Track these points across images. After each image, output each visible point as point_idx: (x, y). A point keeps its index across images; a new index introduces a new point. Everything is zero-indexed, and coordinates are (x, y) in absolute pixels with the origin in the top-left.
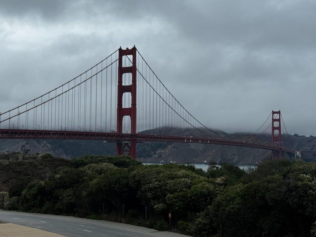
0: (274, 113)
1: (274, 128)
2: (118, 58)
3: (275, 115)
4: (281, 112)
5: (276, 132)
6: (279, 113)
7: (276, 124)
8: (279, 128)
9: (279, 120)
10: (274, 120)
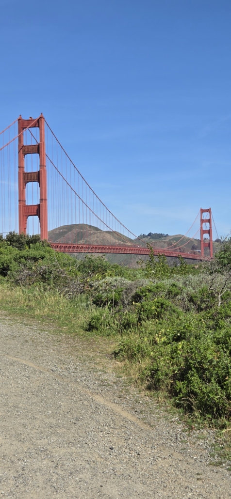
0: (202, 211)
1: (203, 232)
4: (212, 210)
5: (206, 236)
6: (209, 211)
7: (206, 226)
8: (209, 232)
9: (209, 221)
10: (202, 221)
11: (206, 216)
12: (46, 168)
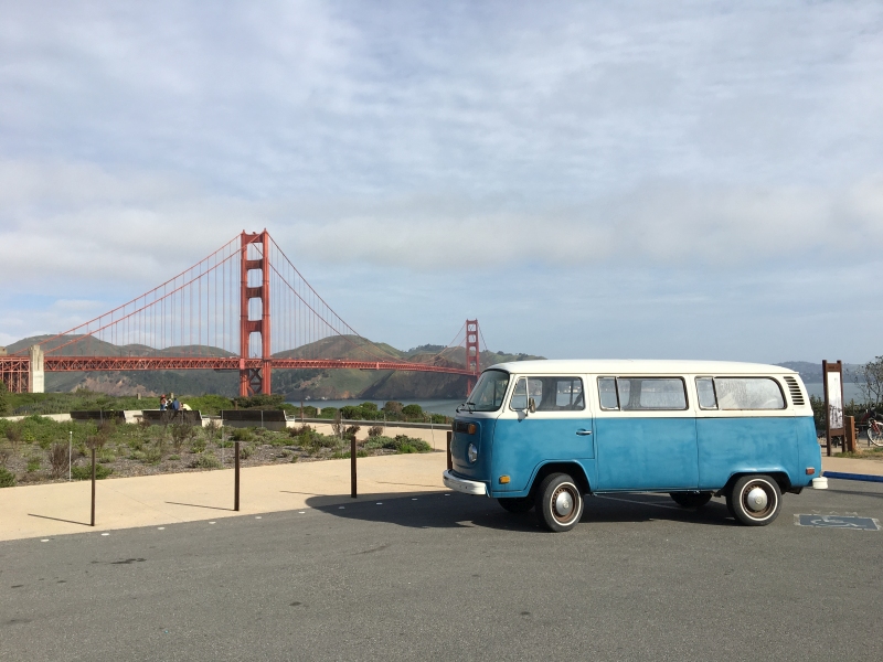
0: (469, 322)
1: (469, 345)
2: (239, 247)
3: (471, 325)
5: (473, 348)
6: (475, 322)
7: (472, 339)
8: (476, 345)
9: (475, 333)
10: (469, 333)
11: (472, 328)
12: (270, 284)
